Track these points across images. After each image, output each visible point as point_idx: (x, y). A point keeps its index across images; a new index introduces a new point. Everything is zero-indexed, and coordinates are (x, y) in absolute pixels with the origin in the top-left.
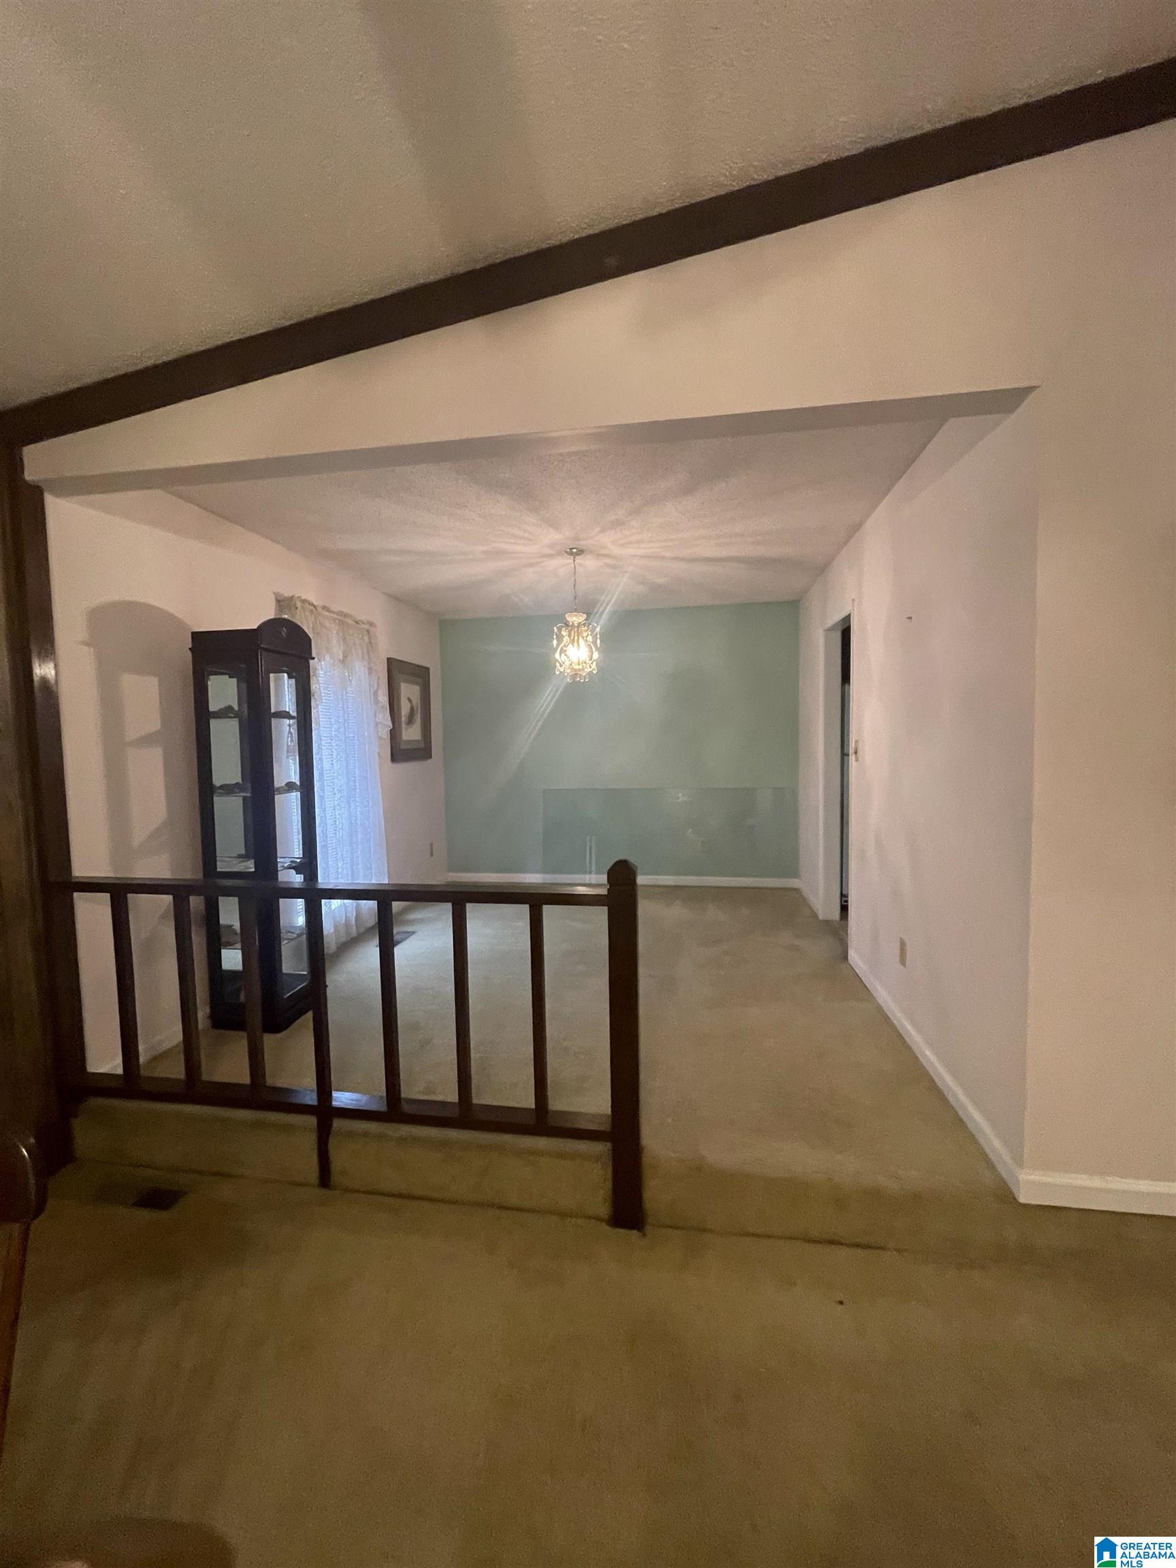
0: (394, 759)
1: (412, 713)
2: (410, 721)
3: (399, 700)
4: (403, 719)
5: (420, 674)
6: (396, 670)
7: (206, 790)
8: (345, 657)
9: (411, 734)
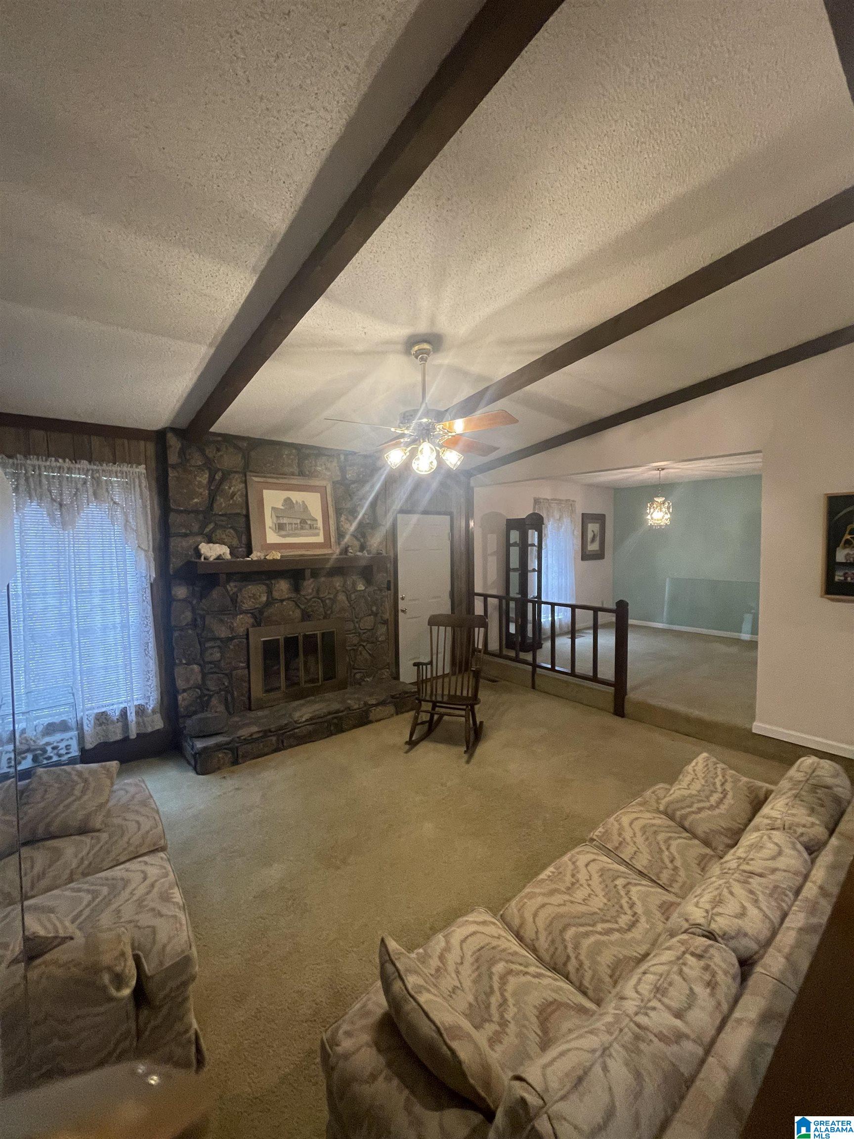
0: (583, 559)
1: (594, 536)
2: (593, 540)
3: (587, 531)
4: (589, 540)
5: (600, 519)
6: (586, 518)
7: (508, 570)
8: (560, 517)
9: (593, 547)
